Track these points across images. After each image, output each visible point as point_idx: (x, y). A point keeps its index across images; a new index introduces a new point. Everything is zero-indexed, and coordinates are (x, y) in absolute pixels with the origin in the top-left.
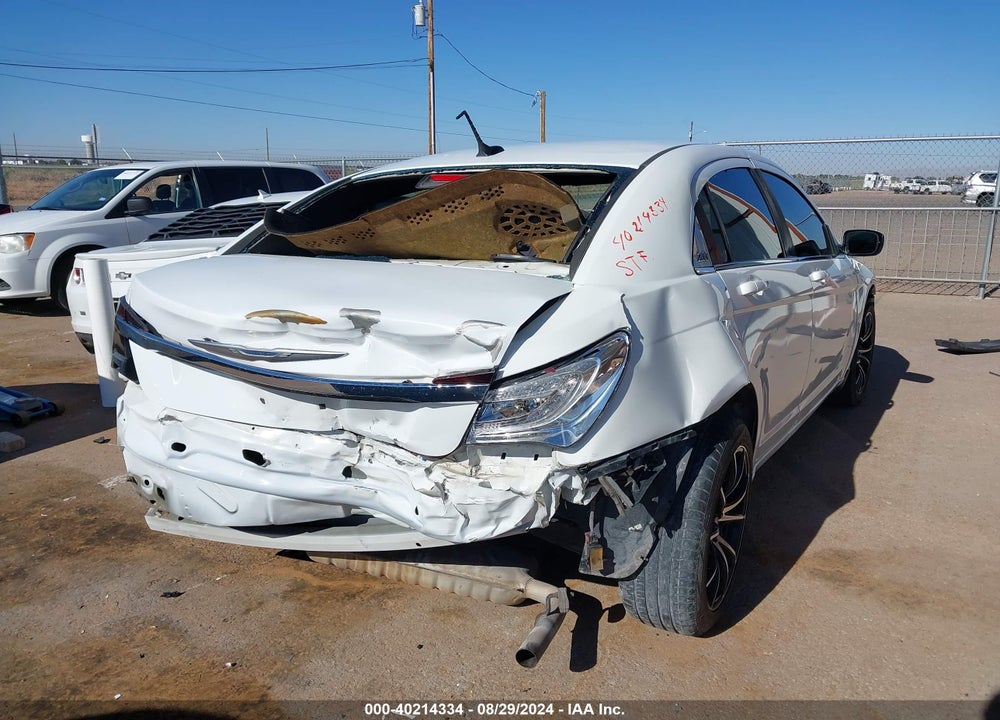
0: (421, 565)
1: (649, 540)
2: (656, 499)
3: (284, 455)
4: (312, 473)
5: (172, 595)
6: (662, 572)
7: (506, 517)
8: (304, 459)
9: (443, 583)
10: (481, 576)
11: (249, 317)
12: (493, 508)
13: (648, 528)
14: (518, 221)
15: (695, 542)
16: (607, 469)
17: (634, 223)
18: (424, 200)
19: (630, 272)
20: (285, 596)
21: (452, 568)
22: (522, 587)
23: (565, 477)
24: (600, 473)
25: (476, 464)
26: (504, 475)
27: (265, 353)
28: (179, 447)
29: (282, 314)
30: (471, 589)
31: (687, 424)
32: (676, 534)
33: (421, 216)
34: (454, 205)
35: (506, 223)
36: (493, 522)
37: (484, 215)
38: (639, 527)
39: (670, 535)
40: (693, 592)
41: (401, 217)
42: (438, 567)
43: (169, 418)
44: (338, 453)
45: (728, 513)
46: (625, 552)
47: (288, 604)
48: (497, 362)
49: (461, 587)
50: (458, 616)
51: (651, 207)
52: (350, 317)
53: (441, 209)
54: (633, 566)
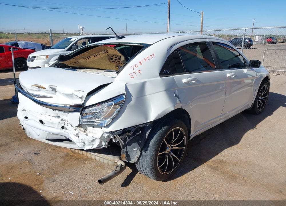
0: (91, 153)
1: (139, 153)
2: (140, 142)
3: (47, 122)
4: (55, 127)
5: (36, 154)
6: (143, 162)
7: (95, 144)
8: (52, 123)
9: (97, 158)
10: (106, 158)
11: (32, 86)
12: (90, 141)
13: (138, 149)
14: (116, 60)
15: (151, 155)
16: (117, 133)
17: (140, 62)
18: (87, 53)
19: (133, 77)
20: (63, 157)
21: (99, 155)
22: (116, 162)
23: (108, 134)
24: (116, 134)
25: (86, 129)
26: (92, 133)
27: (36, 96)
28: (26, 118)
29: (38, 86)
30: (104, 161)
31: (148, 121)
32: (147, 152)
33: (88, 58)
34: (96, 55)
35: (113, 60)
36: (91, 145)
37: (105, 58)
38: (136, 149)
39: (145, 152)
40: (151, 169)
41: (83, 58)
42: (95, 154)
43: (24, 110)
44: (59, 123)
45: (176, 146)
46: (133, 156)
47: (62, 159)
48: (83, 102)
49: (102, 160)
50: (101, 167)
51: (148, 57)
52: (51, 88)
53: (93, 56)
54: (135, 160)
